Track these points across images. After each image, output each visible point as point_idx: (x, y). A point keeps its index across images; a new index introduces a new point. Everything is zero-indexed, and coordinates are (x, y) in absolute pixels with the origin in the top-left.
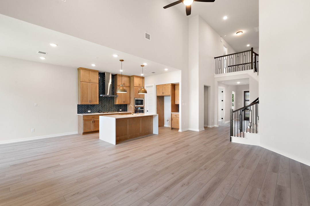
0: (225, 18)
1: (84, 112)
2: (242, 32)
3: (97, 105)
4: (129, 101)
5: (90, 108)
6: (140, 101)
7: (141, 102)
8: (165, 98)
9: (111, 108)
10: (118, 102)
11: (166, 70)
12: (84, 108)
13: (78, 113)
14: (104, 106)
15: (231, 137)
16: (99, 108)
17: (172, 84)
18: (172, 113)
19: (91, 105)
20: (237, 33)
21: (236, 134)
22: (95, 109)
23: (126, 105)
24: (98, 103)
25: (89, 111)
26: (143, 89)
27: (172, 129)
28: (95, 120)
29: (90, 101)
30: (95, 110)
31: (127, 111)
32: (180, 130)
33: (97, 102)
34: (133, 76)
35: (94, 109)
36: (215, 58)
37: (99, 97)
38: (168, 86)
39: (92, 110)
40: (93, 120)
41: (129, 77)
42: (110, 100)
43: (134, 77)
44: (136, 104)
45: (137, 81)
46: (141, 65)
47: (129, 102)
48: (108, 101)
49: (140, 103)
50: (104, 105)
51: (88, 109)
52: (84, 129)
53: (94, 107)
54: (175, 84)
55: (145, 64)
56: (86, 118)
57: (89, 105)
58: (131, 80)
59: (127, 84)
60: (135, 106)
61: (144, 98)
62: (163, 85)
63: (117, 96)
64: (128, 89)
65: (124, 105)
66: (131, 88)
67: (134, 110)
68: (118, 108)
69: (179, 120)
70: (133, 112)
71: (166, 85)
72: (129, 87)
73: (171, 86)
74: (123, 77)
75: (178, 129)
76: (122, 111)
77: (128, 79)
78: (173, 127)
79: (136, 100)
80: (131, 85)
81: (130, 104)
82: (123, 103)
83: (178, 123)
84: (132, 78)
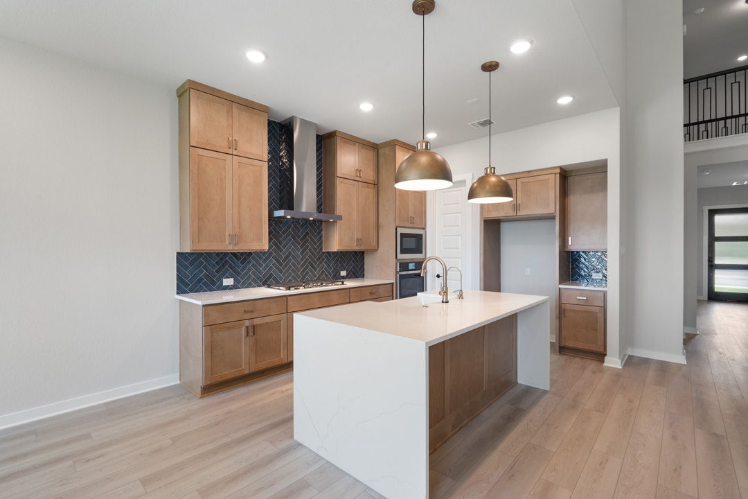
1: (205, 284)
3: (259, 254)
4: (375, 239)
5: (230, 266)
6: (414, 239)
7: (419, 243)
9: (313, 266)
10: (340, 243)
11: (565, 100)
12: (205, 267)
13: (180, 291)
14: (287, 257)
16: (267, 266)
17: (561, 168)
18: (561, 286)
19: (234, 254)
22: (253, 273)
23: (360, 252)
24: (266, 247)
25: (228, 282)
27: (563, 349)
28: (257, 322)
29: (232, 237)
30: (250, 276)
31: (363, 276)
32: (613, 361)
33: (260, 240)
34: (393, 144)
35: (249, 270)
37: (269, 221)
38: (547, 177)
39: (238, 274)
40: (247, 323)
41: (374, 148)
42: (307, 233)
43: (397, 147)
44: (403, 251)
47: (374, 244)
48: (299, 237)
49: (414, 246)
50: (284, 254)
51: (224, 275)
52: (209, 370)
53: (249, 262)
54: (567, 172)
55: (519, 48)
56: (217, 317)
57: (225, 254)
58: (382, 160)
59: (370, 175)
60: (401, 256)
61: (424, 229)
62: (516, 176)
63: (340, 218)
64: (370, 192)
65: (355, 252)
66: (380, 188)
67: (397, 273)
68: (338, 265)
69: (600, 316)
70: (394, 281)
71: (531, 174)
72: (376, 185)
73: (558, 176)
74: (355, 145)
75: (600, 356)
76: (348, 277)
77: (371, 155)
78: (569, 344)
79: (403, 235)
80: (380, 180)
81: (377, 250)
82: (354, 247)
83: (596, 330)
84: (387, 151)
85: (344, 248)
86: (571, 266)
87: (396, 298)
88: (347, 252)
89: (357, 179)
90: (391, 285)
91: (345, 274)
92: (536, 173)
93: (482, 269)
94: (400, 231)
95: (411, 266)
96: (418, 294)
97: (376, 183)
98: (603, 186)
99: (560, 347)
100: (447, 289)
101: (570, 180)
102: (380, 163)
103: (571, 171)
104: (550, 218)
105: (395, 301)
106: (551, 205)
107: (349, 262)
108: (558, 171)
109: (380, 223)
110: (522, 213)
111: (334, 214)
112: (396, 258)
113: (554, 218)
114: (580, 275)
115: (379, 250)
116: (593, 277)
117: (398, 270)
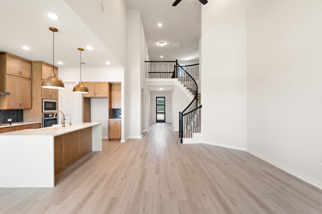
0: (160, 25)
2: (164, 43)
4: (30, 104)
6: (52, 104)
7: (54, 106)
8: (92, 100)
10: (8, 105)
11: (108, 63)
15: (182, 139)
17: (109, 83)
18: (109, 120)
20: (160, 43)
21: (186, 136)
23: (20, 110)
26: (82, 86)
27: (110, 140)
31: (23, 121)
32: (123, 140)
34: (41, 63)
36: (145, 62)
38: (105, 85)
41: (30, 62)
43: (43, 64)
44: (46, 109)
45: (46, 72)
46: (80, 47)
47: (30, 106)
49: (52, 107)
54: (111, 84)
55: (89, 48)
58: (34, 69)
59: (27, 74)
60: (44, 111)
61: (57, 100)
62: (95, 83)
63: (9, 94)
64: (28, 83)
65: (17, 110)
66: (33, 81)
67: (42, 118)
68: (6, 116)
69: (120, 128)
70: (41, 122)
71: (100, 83)
72: (31, 79)
73: (108, 85)
74: (18, 60)
75: (120, 139)
76: (13, 121)
77: (28, 66)
78: (111, 138)
79: (45, 102)
80: (33, 77)
81: (31, 109)
82: (18, 107)
83: (119, 132)
84: (37, 65)
85: (10, 108)
86: (114, 113)
87: (42, 127)
88: (12, 110)
89: (19, 76)
90: (39, 124)
91: (11, 121)
92: (101, 83)
93: (83, 116)
94: (44, 100)
95: (50, 115)
96: (53, 125)
97: (31, 78)
98: (120, 89)
99: (109, 139)
100: (64, 122)
101: (113, 86)
102: (33, 70)
103: (113, 84)
104: (106, 98)
105: (41, 129)
106: (106, 93)
107: (13, 115)
108: (108, 83)
109: (33, 97)
110: (97, 96)
111: (4, 91)
112: (42, 112)
113: (107, 98)
114: (116, 116)
115: (32, 109)
116: (120, 117)
117: (43, 117)
